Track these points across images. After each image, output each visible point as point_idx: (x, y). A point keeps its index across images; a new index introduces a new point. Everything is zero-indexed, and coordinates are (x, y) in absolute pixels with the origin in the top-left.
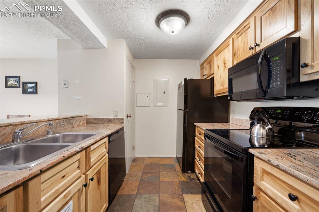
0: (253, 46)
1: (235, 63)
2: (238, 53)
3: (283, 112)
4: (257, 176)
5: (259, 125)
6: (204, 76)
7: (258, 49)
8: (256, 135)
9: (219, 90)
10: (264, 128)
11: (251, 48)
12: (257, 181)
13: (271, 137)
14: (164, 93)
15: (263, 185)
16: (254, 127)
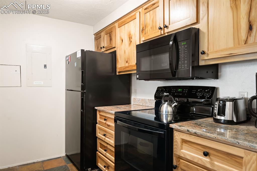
0: (162, 27)
1: (143, 39)
2: (146, 30)
3: (183, 90)
4: (177, 147)
5: (167, 103)
6: (101, 48)
7: (166, 30)
8: (164, 113)
9: (123, 67)
10: (171, 106)
11: (160, 28)
12: (177, 151)
13: (176, 114)
14: (45, 66)
15: (183, 153)
16: (162, 106)
